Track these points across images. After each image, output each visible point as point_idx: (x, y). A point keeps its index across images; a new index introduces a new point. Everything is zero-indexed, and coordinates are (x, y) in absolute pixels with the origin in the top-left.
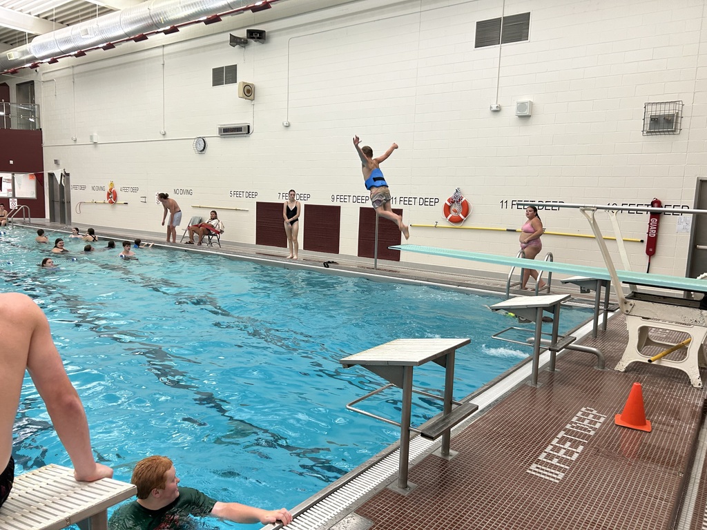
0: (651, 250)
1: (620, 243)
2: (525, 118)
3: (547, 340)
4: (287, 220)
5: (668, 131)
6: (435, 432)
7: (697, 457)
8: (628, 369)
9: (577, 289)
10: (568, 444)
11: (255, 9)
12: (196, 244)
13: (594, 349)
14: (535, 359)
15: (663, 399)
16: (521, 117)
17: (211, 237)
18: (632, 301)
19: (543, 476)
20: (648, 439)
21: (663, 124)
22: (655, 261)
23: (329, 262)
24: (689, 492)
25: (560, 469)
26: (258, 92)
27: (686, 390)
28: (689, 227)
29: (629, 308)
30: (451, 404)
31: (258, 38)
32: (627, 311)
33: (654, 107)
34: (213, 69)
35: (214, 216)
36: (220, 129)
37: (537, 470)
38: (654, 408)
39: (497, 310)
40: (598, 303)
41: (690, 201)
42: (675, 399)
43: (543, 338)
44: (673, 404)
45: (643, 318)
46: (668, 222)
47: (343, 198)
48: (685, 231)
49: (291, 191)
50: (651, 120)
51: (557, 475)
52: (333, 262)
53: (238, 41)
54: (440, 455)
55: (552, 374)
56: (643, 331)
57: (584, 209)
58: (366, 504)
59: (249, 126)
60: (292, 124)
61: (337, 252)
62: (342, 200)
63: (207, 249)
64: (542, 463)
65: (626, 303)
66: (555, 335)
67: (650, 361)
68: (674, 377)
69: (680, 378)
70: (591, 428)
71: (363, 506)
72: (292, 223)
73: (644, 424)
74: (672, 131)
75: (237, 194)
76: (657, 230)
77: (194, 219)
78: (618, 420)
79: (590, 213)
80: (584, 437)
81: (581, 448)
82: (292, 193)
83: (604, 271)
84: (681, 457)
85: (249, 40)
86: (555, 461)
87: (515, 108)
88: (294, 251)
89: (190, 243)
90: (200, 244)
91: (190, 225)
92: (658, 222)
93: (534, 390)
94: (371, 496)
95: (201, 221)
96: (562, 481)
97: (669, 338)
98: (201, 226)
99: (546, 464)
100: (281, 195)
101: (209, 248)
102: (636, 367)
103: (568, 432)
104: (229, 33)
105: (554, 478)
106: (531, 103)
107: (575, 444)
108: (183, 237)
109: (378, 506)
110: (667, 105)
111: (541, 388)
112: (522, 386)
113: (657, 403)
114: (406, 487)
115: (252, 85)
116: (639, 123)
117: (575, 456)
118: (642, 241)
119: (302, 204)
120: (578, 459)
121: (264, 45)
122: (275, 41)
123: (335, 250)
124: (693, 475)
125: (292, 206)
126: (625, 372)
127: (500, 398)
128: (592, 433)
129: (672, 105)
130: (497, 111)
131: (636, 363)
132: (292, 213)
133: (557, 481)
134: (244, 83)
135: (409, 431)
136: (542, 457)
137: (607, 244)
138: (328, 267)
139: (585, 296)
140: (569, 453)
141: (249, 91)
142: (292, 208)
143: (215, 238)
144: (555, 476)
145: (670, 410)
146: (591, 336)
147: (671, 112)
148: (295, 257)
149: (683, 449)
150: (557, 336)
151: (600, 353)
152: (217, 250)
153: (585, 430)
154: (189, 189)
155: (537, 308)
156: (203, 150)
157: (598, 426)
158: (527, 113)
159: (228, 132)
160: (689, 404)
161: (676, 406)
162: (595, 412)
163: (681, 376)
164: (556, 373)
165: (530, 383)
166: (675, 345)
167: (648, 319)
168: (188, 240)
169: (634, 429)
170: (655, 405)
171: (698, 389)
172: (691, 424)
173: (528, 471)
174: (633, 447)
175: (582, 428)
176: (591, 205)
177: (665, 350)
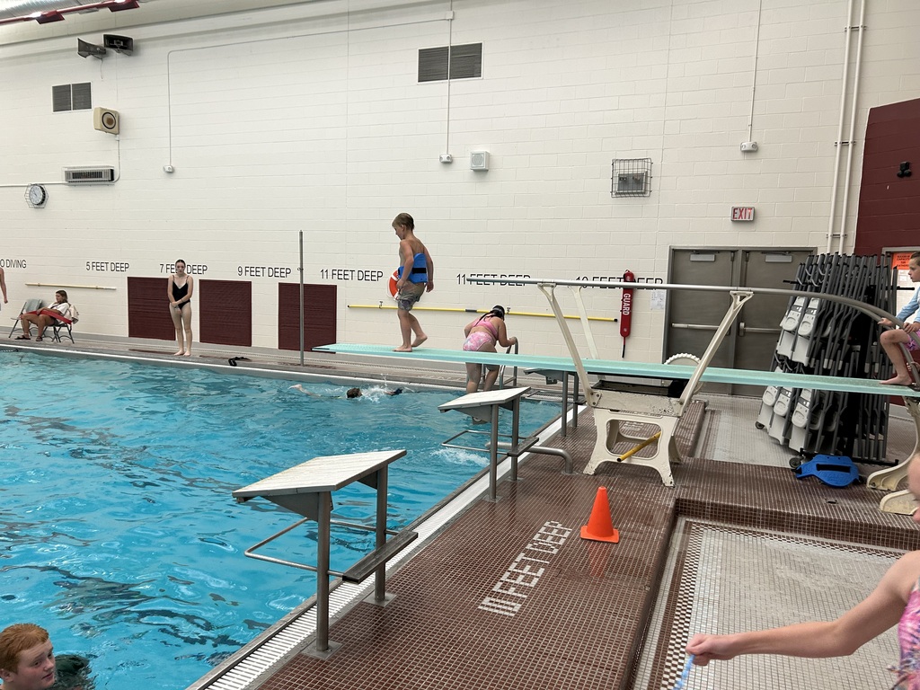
0: (625, 330)
1: (585, 322)
2: (481, 172)
3: (505, 444)
4: (174, 303)
5: (638, 193)
6: (360, 573)
7: (667, 567)
8: (597, 472)
9: (542, 380)
10: (528, 567)
11: (115, 7)
12: (34, 339)
13: (561, 451)
14: (492, 470)
15: (633, 503)
16: (477, 171)
17: (57, 328)
18: (599, 392)
19: (496, 611)
20: (615, 551)
21: (632, 184)
22: (631, 342)
23: (237, 359)
24: (657, 607)
25: (516, 599)
26: (124, 124)
27: (658, 490)
28: (664, 303)
29: (596, 401)
30: (385, 535)
31: (121, 47)
32: (594, 403)
33: (622, 164)
34: (54, 88)
35: (62, 297)
36: (67, 174)
37: (490, 604)
38: (624, 514)
39: (446, 410)
40: (566, 395)
41: (664, 273)
42: (645, 502)
43: (502, 441)
44: (643, 508)
45: (611, 410)
46: (641, 296)
47: (255, 271)
48: (659, 307)
49: (179, 261)
50: (620, 179)
51: (513, 607)
52: (242, 358)
53: (92, 49)
54: (373, 602)
55: (514, 484)
56: (613, 425)
57: (542, 285)
58: (272, 679)
59: (112, 171)
60: (177, 169)
61: (249, 344)
62: (252, 273)
63: (51, 346)
64: (497, 595)
65: (592, 394)
66: (515, 437)
67: (619, 460)
68: (646, 477)
69: (652, 478)
70: (554, 545)
71: (268, 682)
72: (181, 306)
73: (612, 534)
74: (642, 193)
75: (99, 266)
76: (631, 307)
77: (31, 302)
78: (585, 533)
79: (548, 289)
80: (545, 556)
81: (542, 570)
82: (180, 264)
83: (569, 361)
84: (648, 568)
85: (107, 49)
86: (511, 591)
87: (469, 160)
88: (185, 344)
89: (24, 338)
90: (40, 338)
91: (24, 312)
92: (631, 298)
93: (493, 505)
94: (280, 666)
95: (41, 305)
96: (517, 614)
97: (643, 432)
98: (41, 312)
99: (501, 596)
100: (165, 266)
101: (55, 344)
102: (606, 468)
103: (528, 553)
104: (77, 37)
105: (509, 611)
106: (488, 155)
107: (535, 568)
108: (14, 330)
109: (289, 678)
110: (636, 163)
111: (500, 502)
112: (478, 502)
113: (626, 508)
114: (326, 648)
115: (116, 112)
116: (607, 184)
117: (535, 581)
118: (616, 320)
119: (196, 279)
120: (538, 584)
121: (131, 58)
122: (148, 53)
123: (246, 340)
124: (662, 588)
125: (180, 283)
126: (595, 474)
127: (451, 520)
128: (555, 552)
129: (640, 163)
130: (448, 163)
131: (607, 463)
132: (181, 293)
133: (513, 615)
134: (102, 109)
135: (328, 575)
136: (496, 588)
137: (570, 324)
138: (235, 365)
139: (552, 388)
140: (528, 579)
141: (110, 121)
142: (181, 285)
143: (64, 330)
144: (510, 609)
145: (640, 515)
146: (560, 436)
147: (640, 171)
148: (187, 354)
149: (650, 559)
150: (518, 438)
151: (568, 455)
152: (68, 347)
153: (548, 548)
154: (20, 259)
155: (492, 405)
156: (42, 203)
157: (562, 542)
158: (483, 166)
159: (79, 177)
160: (660, 506)
161: (646, 509)
162: (559, 526)
163: (652, 474)
164: (518, 482)
165: (488, 498)
166: (646, 439)
167: (618, 411)
168: (21, 334)
169: (601, 542)
170: (625, 511)
171: (669, 488)
172: (660, 529)
173: (480, 607)
174: (599, 563)
175: (543, 547)
176: (549, 280)
177: (635, 446)
